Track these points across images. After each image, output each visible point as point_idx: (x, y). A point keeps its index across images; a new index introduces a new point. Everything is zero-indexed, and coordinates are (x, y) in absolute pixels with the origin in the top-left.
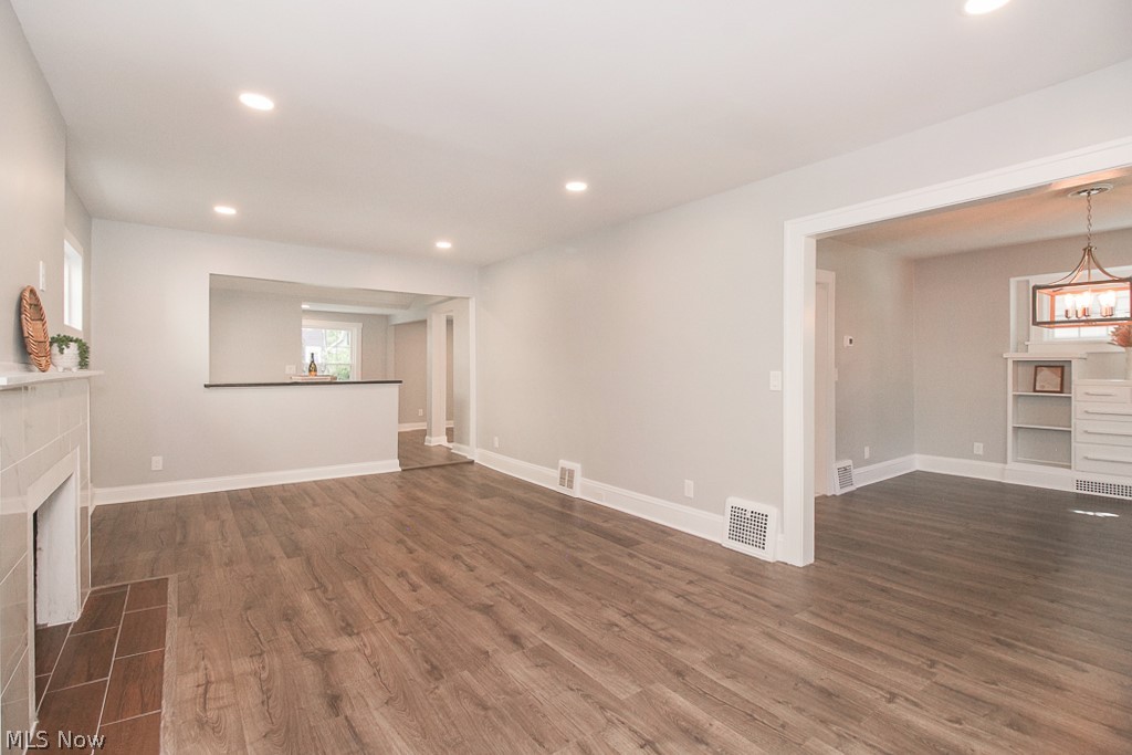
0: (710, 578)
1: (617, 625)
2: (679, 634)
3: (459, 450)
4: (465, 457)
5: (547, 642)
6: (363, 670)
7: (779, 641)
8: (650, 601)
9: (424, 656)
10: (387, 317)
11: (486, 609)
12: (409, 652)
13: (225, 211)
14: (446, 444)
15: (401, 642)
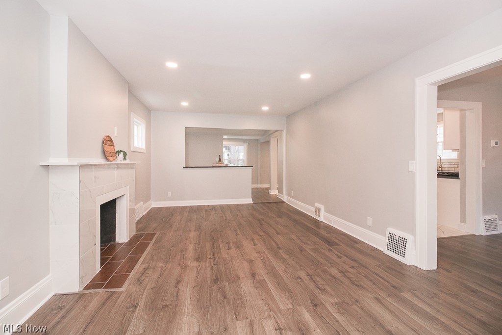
0: (364, 267)
1: (301, 279)
2: (329, 289)
3: (280, 196)
4: (281, 199)
5: (266, 279)
6: (193, 274)
7: (383, 305)
8: (324, 272)
9: (216, 274)
10: (257, 140)
11: (251, 262)
12: (213, 271)
13: (185, 104)
14: (277, 193)
15: (212, 267)
